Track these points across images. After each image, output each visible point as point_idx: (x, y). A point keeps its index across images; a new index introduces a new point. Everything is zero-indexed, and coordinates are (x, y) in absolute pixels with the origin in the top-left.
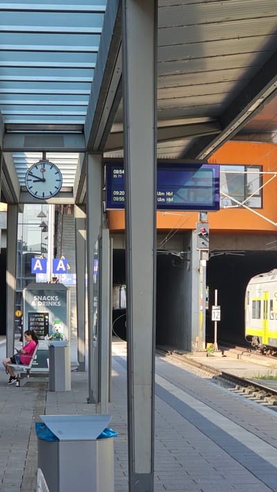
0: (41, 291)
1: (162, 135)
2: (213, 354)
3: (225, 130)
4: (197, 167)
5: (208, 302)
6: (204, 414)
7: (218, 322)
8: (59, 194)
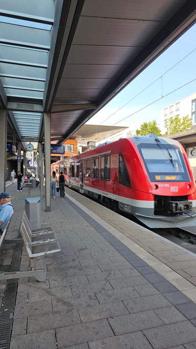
0: (31, 168)
1: (52, 140)
3: (67, 138)
4: (60, 146)
6: (73, 201)
8: (34, 150)
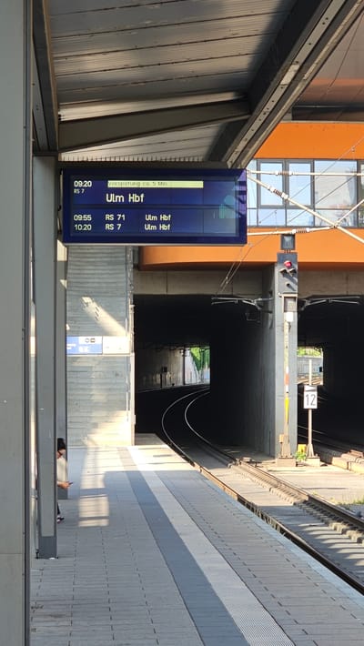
2: (307, 462)
3: (255, 113)
5: (322, 374)
7: (313, 410)
